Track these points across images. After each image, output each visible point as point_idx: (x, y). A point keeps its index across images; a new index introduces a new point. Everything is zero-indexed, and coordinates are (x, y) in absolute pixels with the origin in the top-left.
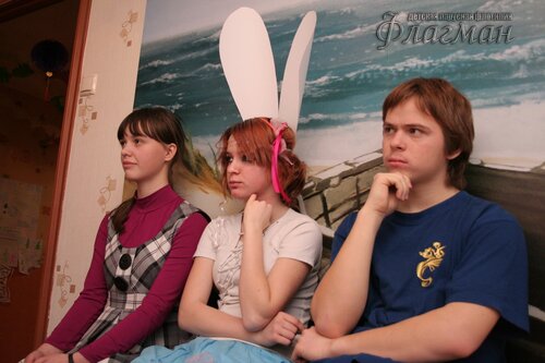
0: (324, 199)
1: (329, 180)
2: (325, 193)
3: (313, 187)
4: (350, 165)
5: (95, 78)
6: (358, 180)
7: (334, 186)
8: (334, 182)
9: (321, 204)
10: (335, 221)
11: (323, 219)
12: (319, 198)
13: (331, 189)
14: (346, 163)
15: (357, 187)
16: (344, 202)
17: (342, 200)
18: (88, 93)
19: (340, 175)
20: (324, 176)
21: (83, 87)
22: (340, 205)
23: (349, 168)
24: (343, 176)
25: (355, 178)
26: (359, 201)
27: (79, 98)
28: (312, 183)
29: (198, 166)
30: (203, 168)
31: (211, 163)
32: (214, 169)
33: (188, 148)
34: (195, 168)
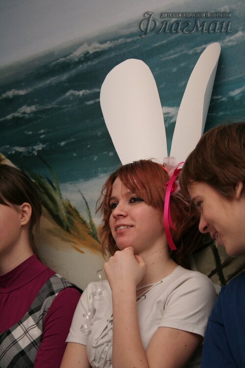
0: (215, 252)
29: (69, 219)
30: (76, 222)
31: (84, 215)
32: (88, 222)
33: (57, 198)
34: (66, 222)
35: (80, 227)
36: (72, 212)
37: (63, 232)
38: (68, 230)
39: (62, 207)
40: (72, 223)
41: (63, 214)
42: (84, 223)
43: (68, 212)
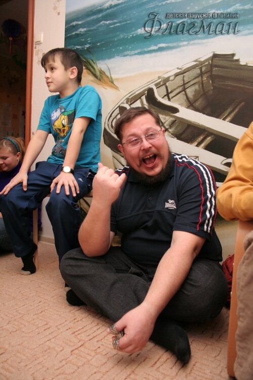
0: (167, 88)
1: (169, 78)
2: (167, 84)
3: (161, 81)
4: (180, 69)
5: (42, 35)
6: (184, 77)
7: (172, 81)
8: (172, 78)
9: (165, 89)
10: (173, 97)
11: (166, 97)
12: (164, 87)
13: (170, 82)
14: (178, 68)
15: (184, 80)
16: (177, 88)
17: (176, 87)
18: (39, 43)
19: (174, 75)
20: (166, 76)
21: (35, 40)
22: (175, 89)
23: (179, 71)
24: (176, 75)
25: (182, 75)
26: (184, 87)
27: (34, 46)
28: (160, 80)
29: (100, 76)
30: (104, 77)
31: (108, 74)
32: (109, 76)
33: (95, 67)
34: (99, 77)
35: (106, 79)
36: (102, 72)
37: (98, 81)
38: (100, 80)
39: (97, 71)
40: (102, 77)
41: (98, 74)
42: (108, 77)
43: (101, 73)
